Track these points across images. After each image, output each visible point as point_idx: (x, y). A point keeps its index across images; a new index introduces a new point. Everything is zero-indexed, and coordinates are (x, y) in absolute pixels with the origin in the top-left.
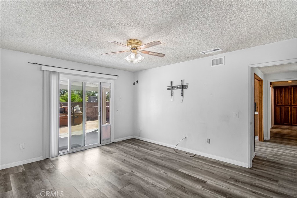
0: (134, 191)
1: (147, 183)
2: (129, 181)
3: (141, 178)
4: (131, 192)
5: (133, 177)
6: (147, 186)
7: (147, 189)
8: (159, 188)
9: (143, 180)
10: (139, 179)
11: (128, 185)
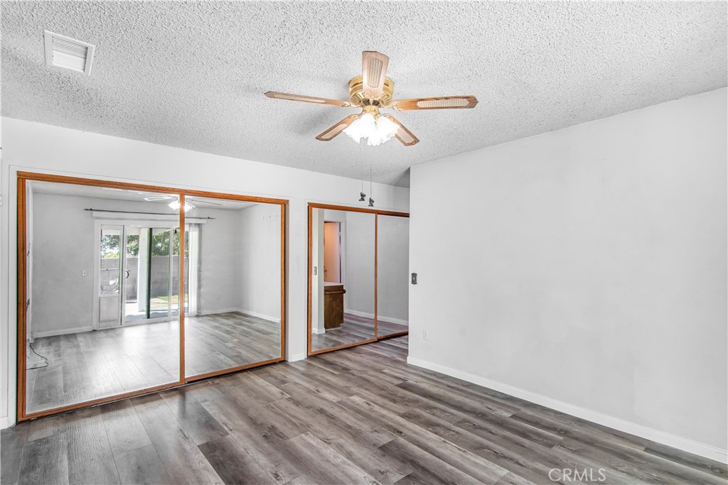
0: (372, 432)
1: (340, 447)
2: (384, 456)
3: (354, 460)
4: (375, 431)
5: (376, 467)
6: (342, 441)
7: (343, 435)
8: (320, 436)
9: (349, 455)
10: (360, 459)
11: (384, 446)
